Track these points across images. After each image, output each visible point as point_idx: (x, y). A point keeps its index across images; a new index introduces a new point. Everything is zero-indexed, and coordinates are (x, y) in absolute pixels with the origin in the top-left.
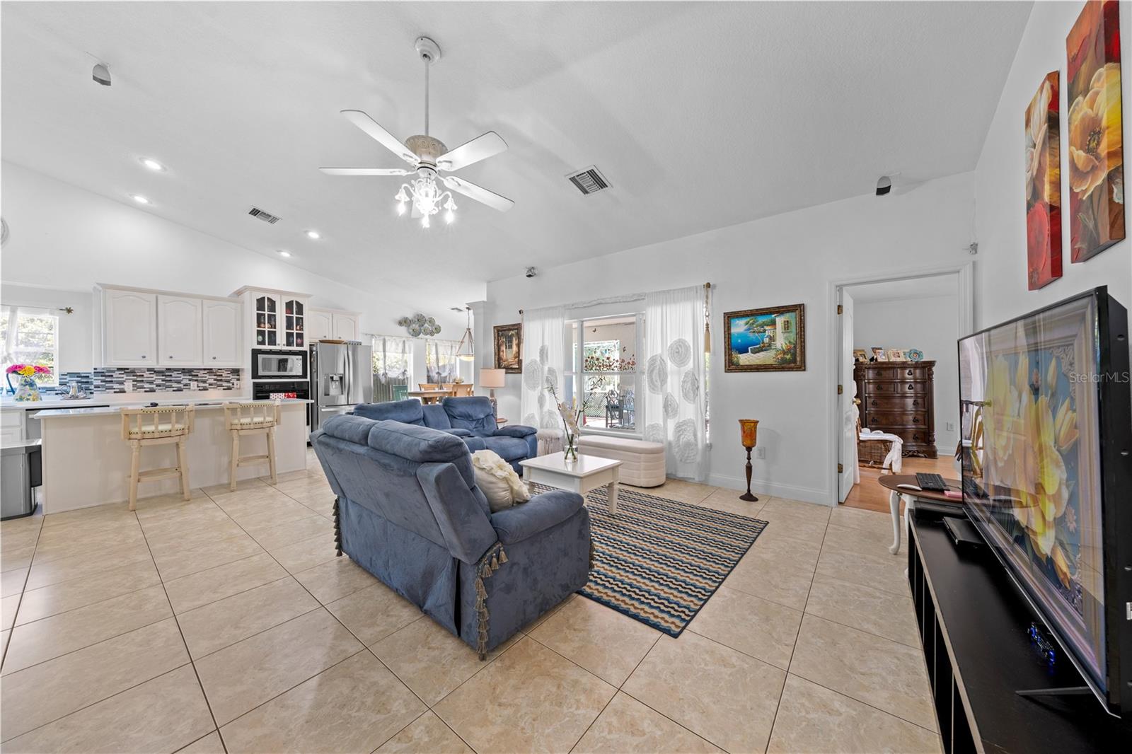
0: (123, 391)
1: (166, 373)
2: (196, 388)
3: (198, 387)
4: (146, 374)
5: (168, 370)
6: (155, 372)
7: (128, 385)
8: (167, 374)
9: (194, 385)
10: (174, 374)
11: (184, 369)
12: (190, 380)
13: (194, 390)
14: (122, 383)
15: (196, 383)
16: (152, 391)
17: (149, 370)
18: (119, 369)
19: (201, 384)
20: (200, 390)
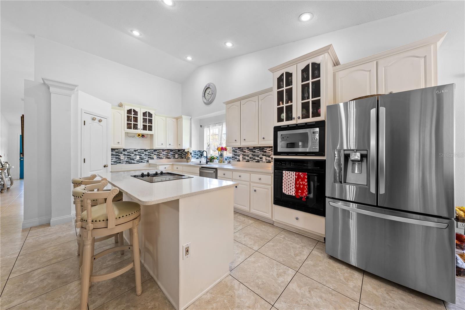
0: (239, 161)
1: (253, 149)
2: (265, 161)
3: (266, 160)
4: (246, 151)
5: (254, 148)
6: (249, 149)
7: (241, 158)
8: (254, 151)
9: (264, 157)
10: (256, 151)
11: (260, 147)
12: (263, 155)
13: (264, 162)
14: (239, 156)
15: (265, 157)
16: (248, 161)
17: (248, 148)
18: (239, 148)
19: (268, 158)
20: (267, 162)
